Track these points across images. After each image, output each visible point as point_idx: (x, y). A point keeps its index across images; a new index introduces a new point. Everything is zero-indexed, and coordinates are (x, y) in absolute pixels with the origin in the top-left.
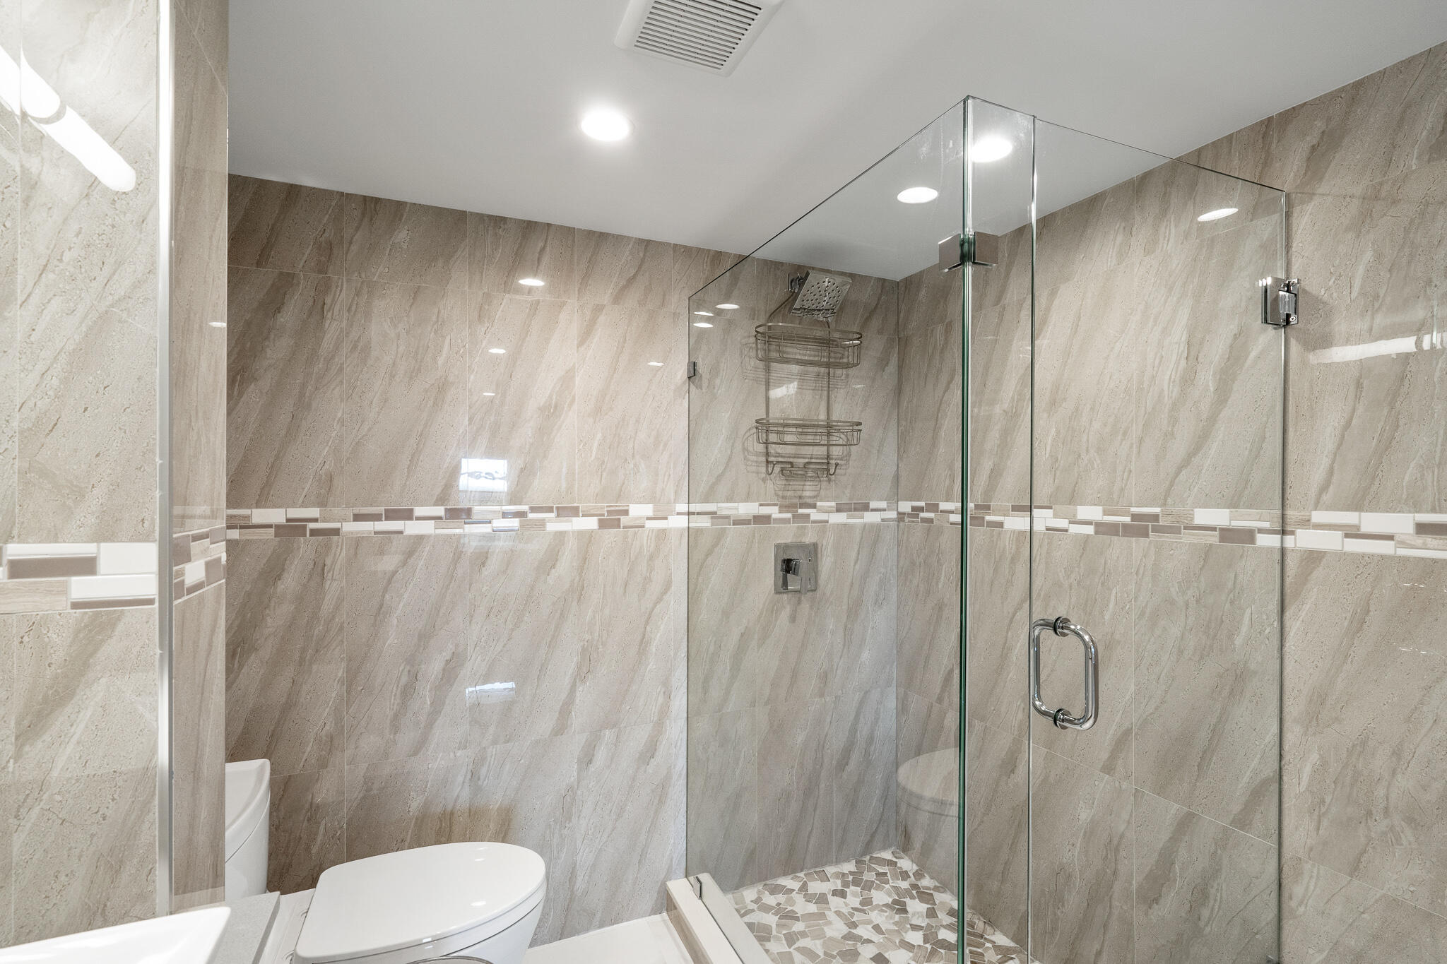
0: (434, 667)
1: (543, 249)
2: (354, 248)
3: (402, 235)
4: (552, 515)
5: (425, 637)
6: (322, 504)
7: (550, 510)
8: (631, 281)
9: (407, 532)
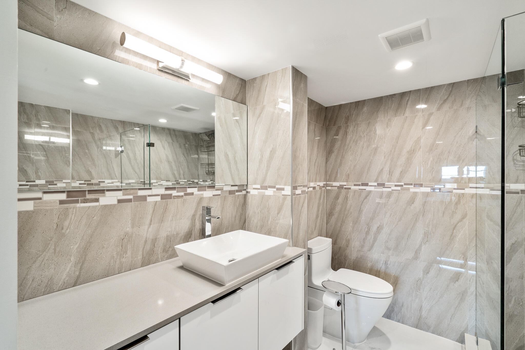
0: (374, 228)
1: (408, 100)
2: (354, 116)
3: (365, 109)
4: (413, 186)
5: (372, 219)
6: (347, 182)
7: (411, 184)
8: (445, 101)
9: (367, 190)
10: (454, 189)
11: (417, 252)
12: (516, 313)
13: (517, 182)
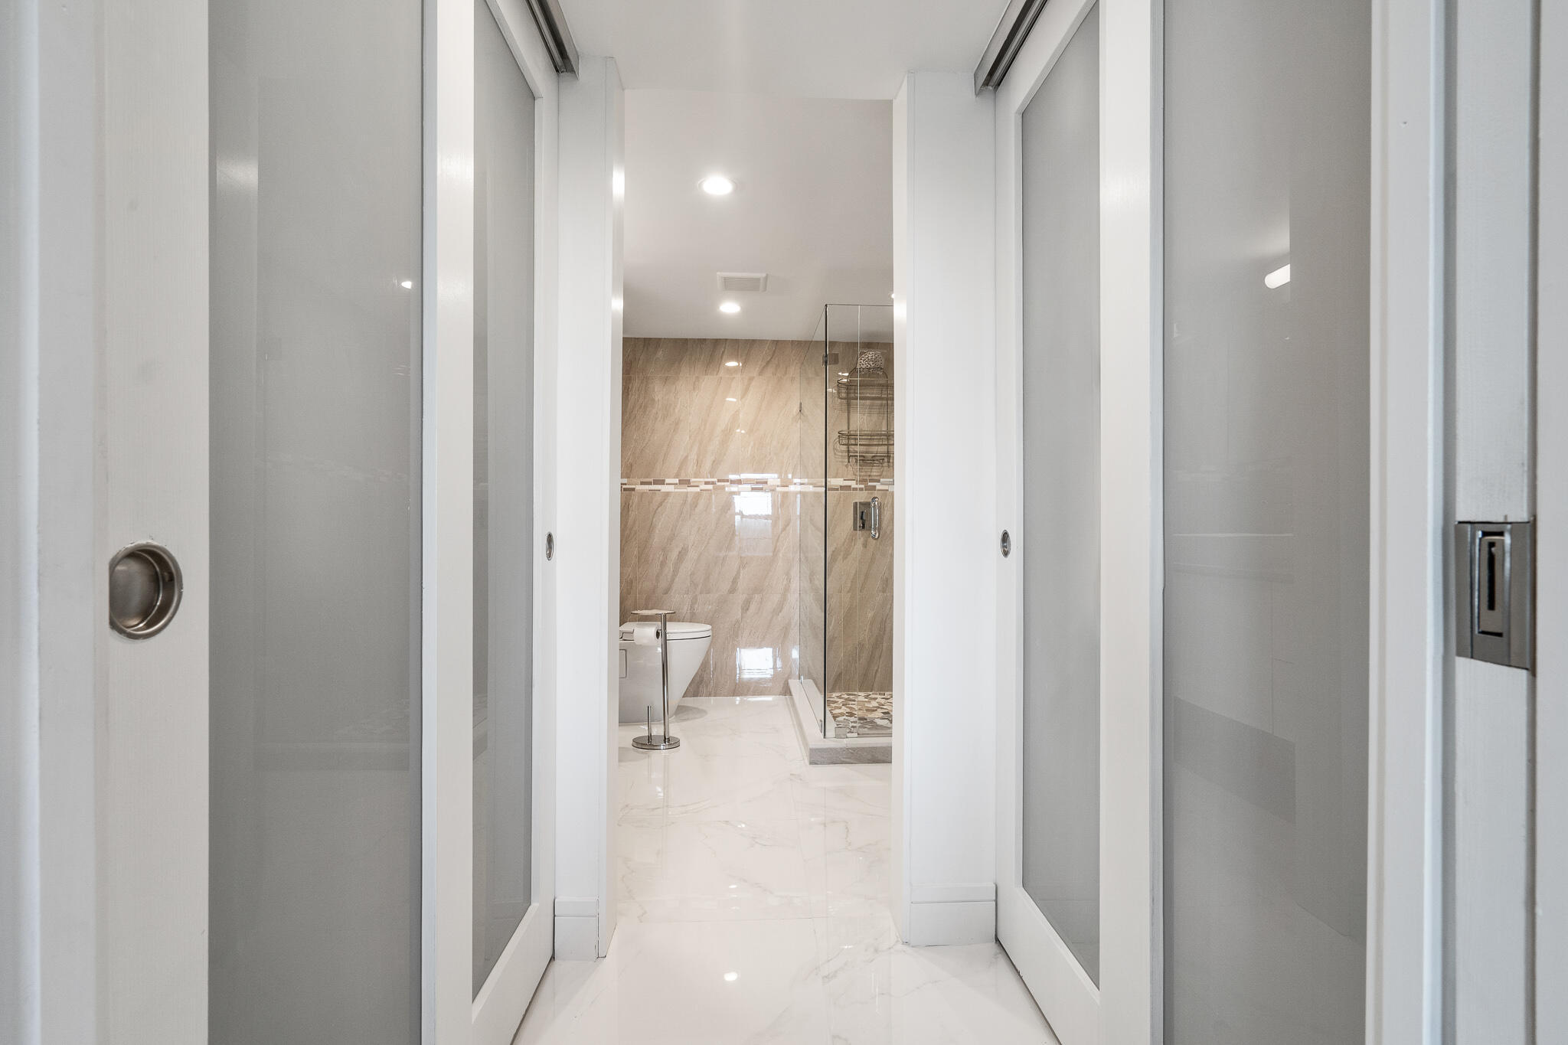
0: (674, 555)
1: (723, 352)
2: (641, 362)
3: (660, 354)
4: (728, 483)
5: (671, 538)
6: (628, 478)
8: (768, 363)
9: (663, 490)
10: (778, 486)
11: (735, 581)
12: (836, 636)
13: (836, 477)
